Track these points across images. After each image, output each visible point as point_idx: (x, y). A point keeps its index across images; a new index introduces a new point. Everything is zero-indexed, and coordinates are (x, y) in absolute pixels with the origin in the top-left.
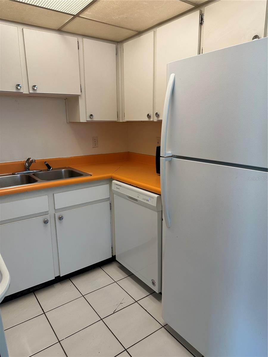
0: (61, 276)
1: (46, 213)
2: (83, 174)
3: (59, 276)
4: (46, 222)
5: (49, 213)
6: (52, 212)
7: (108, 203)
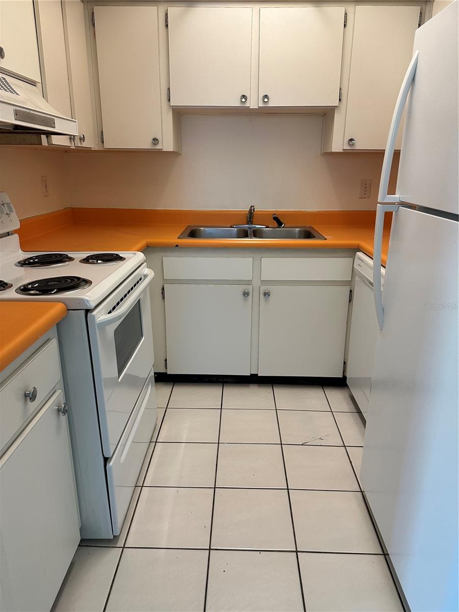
0: (259, 375)
1: (249, 282)
2: (316, 236)
3: (257, 374)
4: (246, 294)
5: (253, 283)
6: (256, 283)
7: (347, 289)
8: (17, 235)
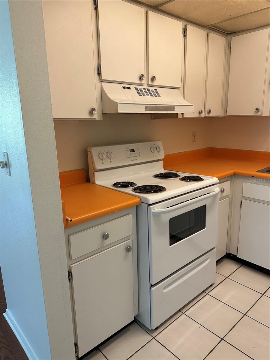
8: (163, 161)
